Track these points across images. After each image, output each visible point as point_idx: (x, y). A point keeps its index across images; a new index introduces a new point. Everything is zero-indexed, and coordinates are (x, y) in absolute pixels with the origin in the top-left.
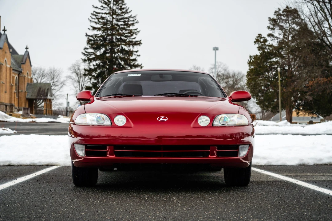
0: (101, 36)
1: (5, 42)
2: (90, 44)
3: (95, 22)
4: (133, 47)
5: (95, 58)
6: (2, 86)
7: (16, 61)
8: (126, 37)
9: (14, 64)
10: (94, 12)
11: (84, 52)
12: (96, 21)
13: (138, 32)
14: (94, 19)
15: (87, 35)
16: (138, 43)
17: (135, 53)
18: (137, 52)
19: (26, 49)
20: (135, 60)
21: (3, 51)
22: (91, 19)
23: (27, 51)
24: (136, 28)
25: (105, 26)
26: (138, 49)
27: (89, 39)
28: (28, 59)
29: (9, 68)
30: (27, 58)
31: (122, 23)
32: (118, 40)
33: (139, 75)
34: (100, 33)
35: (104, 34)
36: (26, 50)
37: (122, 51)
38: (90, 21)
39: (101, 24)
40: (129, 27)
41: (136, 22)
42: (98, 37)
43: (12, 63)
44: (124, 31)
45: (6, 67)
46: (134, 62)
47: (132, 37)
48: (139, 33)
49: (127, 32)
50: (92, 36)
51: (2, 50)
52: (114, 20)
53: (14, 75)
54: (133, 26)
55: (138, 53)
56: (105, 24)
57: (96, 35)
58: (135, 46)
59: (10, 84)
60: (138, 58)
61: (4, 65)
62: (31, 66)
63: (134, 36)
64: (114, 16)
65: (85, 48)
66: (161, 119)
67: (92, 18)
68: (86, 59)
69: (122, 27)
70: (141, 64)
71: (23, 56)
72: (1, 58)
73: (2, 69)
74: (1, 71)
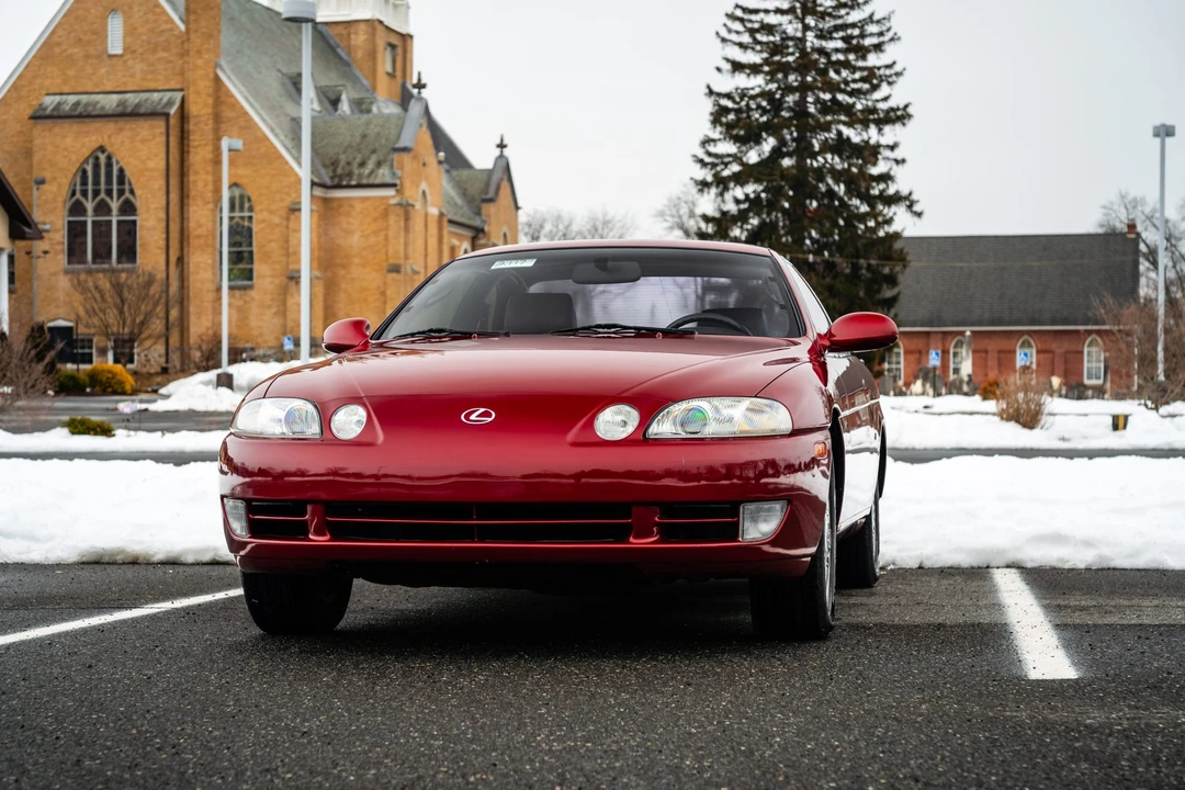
0: (763, 94)
1: (421, 125)
2: (721, 124)
3: (741, 45)
4: (880, 130)
5: (740, 172)
6: (413, 280)
7: (464, 193)
8: (851, 94)
9: (459, 201)
10: (737, 6)
11: (701, 154)
12: (746, 39)
13: (898, 74)
14: (738, 32)
15: (711, 92)
16: (898, 116)
17: (887, 153)
18: (892, 148)
19: (499, 150)
20: (886, 178)
21: (415, 157)
22: (724, 33)
23: (501, 156)
24: (889, 62)
25: (777, 58)
26: (897, 139)
27: (719, 105)
28: (505, 184)
29: (436, 218)
30: (502, 179)
31: (840, 44)
32: (825, 108)
33: (530, 263)
34: (757, 82)
35: (773, 86)
36: (497, 152)
37: (841, 146)
38: (724, 40)
39: (761, 51)
40: (864, 58)
41: (892, 39)
42: (753, 97)
43: (452, 198)
44: (845, 73)
45: (426, 215)
46: (882, 186)
47: (877, 95)
48: (901, 79)
49: (857, 75)
50: (728, 96)
51: (411, 155)
52: (810, 36)
53: (455, 242)
54: (881, 55)
55: (898, 154)
56: (776, 49)
57: (742, 90)
58: (887, 129)
60: (896, 171)
61: (418, 206)
62: (517, 208)
63: (884, 90)
64: (810, 21)
65: (707, 141)
66: (473, 417)
67: (730, 31)
68: (709, 179)
69: (841, 57)
70: (910, 194)
71: (490, 173)
72: (407, 184)
73: (411, 222)
74: (407, 229)
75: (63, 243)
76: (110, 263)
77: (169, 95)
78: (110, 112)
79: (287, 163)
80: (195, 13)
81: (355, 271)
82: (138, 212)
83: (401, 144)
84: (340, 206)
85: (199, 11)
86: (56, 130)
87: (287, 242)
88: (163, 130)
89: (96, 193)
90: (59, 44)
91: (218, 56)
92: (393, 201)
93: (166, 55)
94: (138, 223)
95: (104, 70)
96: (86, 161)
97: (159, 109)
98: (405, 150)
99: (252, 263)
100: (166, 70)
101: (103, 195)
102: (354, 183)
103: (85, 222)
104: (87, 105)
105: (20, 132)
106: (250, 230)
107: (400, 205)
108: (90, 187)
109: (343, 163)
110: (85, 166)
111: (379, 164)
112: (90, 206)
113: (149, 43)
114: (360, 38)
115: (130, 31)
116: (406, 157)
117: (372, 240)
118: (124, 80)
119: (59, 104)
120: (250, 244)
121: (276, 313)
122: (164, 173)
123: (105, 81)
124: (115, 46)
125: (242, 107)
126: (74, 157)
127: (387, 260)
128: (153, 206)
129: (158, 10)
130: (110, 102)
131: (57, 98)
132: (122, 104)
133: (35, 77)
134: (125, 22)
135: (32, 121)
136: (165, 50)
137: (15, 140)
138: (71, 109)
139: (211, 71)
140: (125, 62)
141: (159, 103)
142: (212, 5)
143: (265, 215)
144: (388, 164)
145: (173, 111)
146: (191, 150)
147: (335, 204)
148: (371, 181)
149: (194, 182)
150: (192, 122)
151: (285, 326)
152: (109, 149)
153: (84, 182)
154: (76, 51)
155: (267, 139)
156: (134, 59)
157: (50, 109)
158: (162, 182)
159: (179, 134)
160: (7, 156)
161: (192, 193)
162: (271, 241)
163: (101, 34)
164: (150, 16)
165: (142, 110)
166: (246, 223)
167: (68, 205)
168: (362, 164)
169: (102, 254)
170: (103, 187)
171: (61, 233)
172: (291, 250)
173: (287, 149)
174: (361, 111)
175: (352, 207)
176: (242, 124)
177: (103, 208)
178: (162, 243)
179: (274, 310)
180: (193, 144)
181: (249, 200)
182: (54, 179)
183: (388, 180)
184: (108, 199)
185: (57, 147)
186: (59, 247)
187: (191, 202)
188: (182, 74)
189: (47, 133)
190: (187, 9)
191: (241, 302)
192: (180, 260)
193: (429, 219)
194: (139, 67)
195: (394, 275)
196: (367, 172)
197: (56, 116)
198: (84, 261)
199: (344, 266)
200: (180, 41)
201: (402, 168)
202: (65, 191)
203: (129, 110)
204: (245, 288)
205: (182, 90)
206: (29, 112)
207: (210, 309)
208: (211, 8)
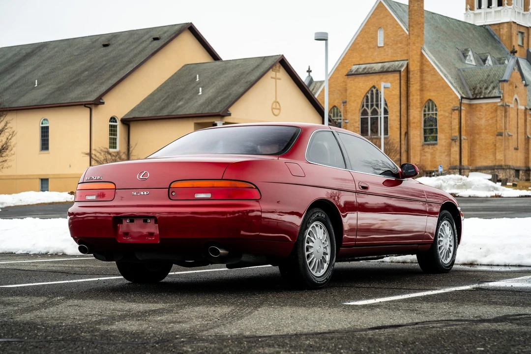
1: (514, 70)
6: (508, 139)
21: (511, 84)
29: (523, 111)
45: (518, 109)
51: (509, 83)
59: (525, 136)
61: (512, 106)
72: (506, 96)
73: (508, 113)
74: (505, 117)
75: (359, 127)
76: (378, 135)
77: (402, 62)
78: (377, 71)
79: (451, 89)
80: (412, 26)
81: (483, 136)
82: (389, 112)
83: (503, 79)
84: (476, 107)
85: (414, 26)
86: (356, 80)
87: (451, 124)
88: (399, 78)
89: (372, 106)
90: (358, 44)
91: (423, 45)
92: (499, 104)
93: (401, 45)
94: (389, 118)
95: (376, 53)
96: (368, 92)
97: (397, 69)
98: (504, 81)
99: (437, 134)
100: (401, 52)
101: (375, 107)
102: (482, 97)
103: (368, 118)
104: (369, 68)
105: (344, 81)
106: (436, 119)
107: (502, 106)
108: (370, 103)
109: (478, 88)
110: (368, 94)
111: (494, 88)
112: (369, 111)
113: (394, 41)
114: (504, 31)
115: (386, 36)
116: (505, 84)
117: (490, 122)
118: (384, 57)
119: (358, 69)
120: (436, 126)
121: (447, 155)
122: (399, 96)
123: (377, 58)
124: (381, 43)
125: (432, 66)
126: (363, 91)
127: (497, 131)
128: (394, 110)
129: (398, 26)
130: (378, 67)
131: (358, 66)
132: (383, 67)
133: (349, 58)
134: (384, 32)
135: (347, 77)
136: (400, 43)
137: (341, 85)
138: (363, 71)
139: (419, 51)
140: (384, 49)
141: (397, 66)
142: (419, 23)
143: (442, 112)
144: (498, 88)
145: (402, 70)
146: (411, 85)
147: (474, 106)
148: (489, 96)
149: (412, 99)
150: (411, 73)
151: (450, 160)
152: (377, 87)
153: (367, 102)
154: (365, 46)
155: (443, 79)
156: (388, 48)
157: (354, 71)
158: (398, 100)
159: (406, 79)
160: (339, 92)
161: (411, 104)
162: (445, 123)
163: (375, 38)
164: (395, 29)
165: (390, 70)
166: (434, 116)
167: (361, 111)
168: (486, 88)
169: (375, 131)
170: (375, 103)
171: (358, 123)
172: (453, 127)
173: (452, 83)
174: (500, 64)
175: (482, 107)
176: (433, 73)
177: (375, 112)
178: (398, 126)
179: (446, 154)
180: (411, 83)
181: (436, 106)
182: (355, 100)
183: (497, 95)
184: (376, 108)
185: (356, 87)
186: (357, 129)
187: (411, 108)
188: (407, 53)
189: (352, 81)
190: (409, 25)
191: (432, 151)
192: (407, 133)
193: (519, 111)
194: (390, 51)
195: (500, 137)
196: (488, 91)
197: (357, 74)
198: (367, 135)
199: (478, 134)
200: (406, 39)
201: (503, 89)
202: (359, 106)
203: (385, 70)
204: (434, 144)
205: (407, 60)
206: (346, 73)
207: (419, 154)
208: (419, 24)
